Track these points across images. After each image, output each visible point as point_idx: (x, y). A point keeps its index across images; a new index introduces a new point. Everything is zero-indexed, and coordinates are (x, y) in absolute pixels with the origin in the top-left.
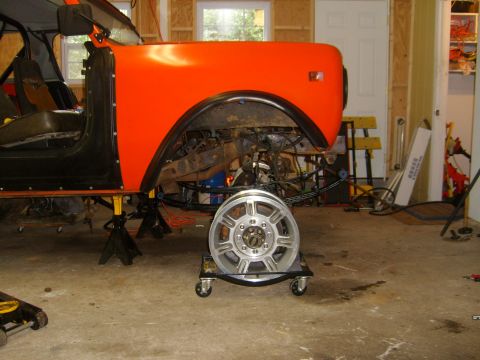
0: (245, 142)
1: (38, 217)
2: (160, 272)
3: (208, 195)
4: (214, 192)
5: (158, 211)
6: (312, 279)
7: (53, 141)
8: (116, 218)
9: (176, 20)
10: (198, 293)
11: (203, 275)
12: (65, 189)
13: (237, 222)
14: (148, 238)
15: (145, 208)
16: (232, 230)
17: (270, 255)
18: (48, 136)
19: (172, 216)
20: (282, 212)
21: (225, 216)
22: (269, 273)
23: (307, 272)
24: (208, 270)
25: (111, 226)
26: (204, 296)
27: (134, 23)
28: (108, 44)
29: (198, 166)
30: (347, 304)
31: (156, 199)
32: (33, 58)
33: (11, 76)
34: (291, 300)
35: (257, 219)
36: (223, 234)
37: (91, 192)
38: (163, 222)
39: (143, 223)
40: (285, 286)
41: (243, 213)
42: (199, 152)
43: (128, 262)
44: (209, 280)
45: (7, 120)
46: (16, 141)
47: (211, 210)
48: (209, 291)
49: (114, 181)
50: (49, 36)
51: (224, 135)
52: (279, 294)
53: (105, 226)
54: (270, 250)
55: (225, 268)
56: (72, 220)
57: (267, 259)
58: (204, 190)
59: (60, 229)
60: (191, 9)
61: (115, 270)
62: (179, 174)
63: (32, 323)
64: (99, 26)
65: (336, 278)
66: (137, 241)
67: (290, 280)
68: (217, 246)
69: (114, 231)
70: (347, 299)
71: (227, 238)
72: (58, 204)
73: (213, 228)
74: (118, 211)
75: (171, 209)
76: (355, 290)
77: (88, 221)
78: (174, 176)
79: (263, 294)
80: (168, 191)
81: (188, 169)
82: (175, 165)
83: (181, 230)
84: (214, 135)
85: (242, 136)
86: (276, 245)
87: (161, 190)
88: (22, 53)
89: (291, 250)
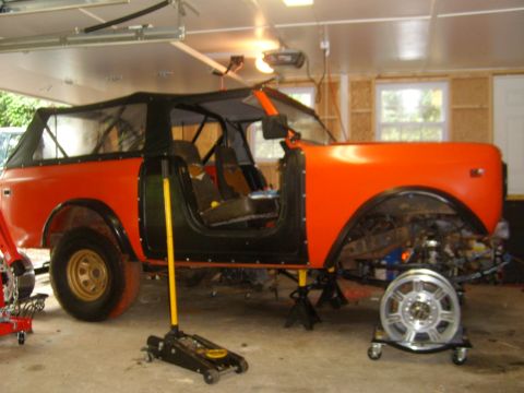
0: (416, 226)
1: (230, 283)
2: (337, 337)
3: (384, 271)
4: (390, 268)
5: (336, 284)
6: (472, 352)
7: (251, 222)
8: (300, 288)
9: (356, 101)
10: (370, 356)
11: (375, 341)
12: (261, 262)
13: (405, 297)
14: (327, 308)
15: (326, 281)
16: (401, 304)
17: (434, 327)
18: (247, 218)
19: (349, 289)
20: (445, 290)
21: (395, 291)
22: (432, 343)
23: (467, 344)
24: (379, 337)
25: (296, 295)
26: (375, 359)
27: (317, 113)
28: (299, 145)
29: (373, 245)
30: (502, 375)
31: (335, 273)
32: (229, 145)
33: (213, 158)
34: (452, 368)
35: (423, 297)
36: (392, 307)
37: (282, 266)
38: (341, 295)
39: (323, 295)
40: (447, 355)
41: (410, 290)
42: (374, 234)
43: (310, 327)
44: (379, 345)
45: (214, 204)
46: (222, 221)
47: (384, 285)
48: (380, 355)
49: (302, 257)
50: (243, 125)
51: (397, 220)
52: (441, 362)
53: (291, 296)
54: (434, 322)
55: (394, 337)
56: (259, 288)
57: (432, 330)
58: (380, 266)
59: (248, 295)
60: (370, 91)
61: (298, 334)
62: (356, 253)
63: (236, 368)
64: (293, 132)
65: (497, 353)
66: (317, 310)
67: (451, 351)
68: (387, 317)
69: (298, 300)
70: (504, 371)
71: (396, 310)
72: (248, 273)
73: (385, 300)
74: (302, 282)
75: (348, 283)
76: (512, 364)
77: (274, 289)
78: (351, 254)
79: (426, 362)
80: (347, 267)
81: (365, 249)
82: (353, 245)
83: (357, 303)
84: (388, 219)
85: (414, 220)
86: (439, 319)
87: (341, 266)
88: (220, 141)
89: (452, 324)
